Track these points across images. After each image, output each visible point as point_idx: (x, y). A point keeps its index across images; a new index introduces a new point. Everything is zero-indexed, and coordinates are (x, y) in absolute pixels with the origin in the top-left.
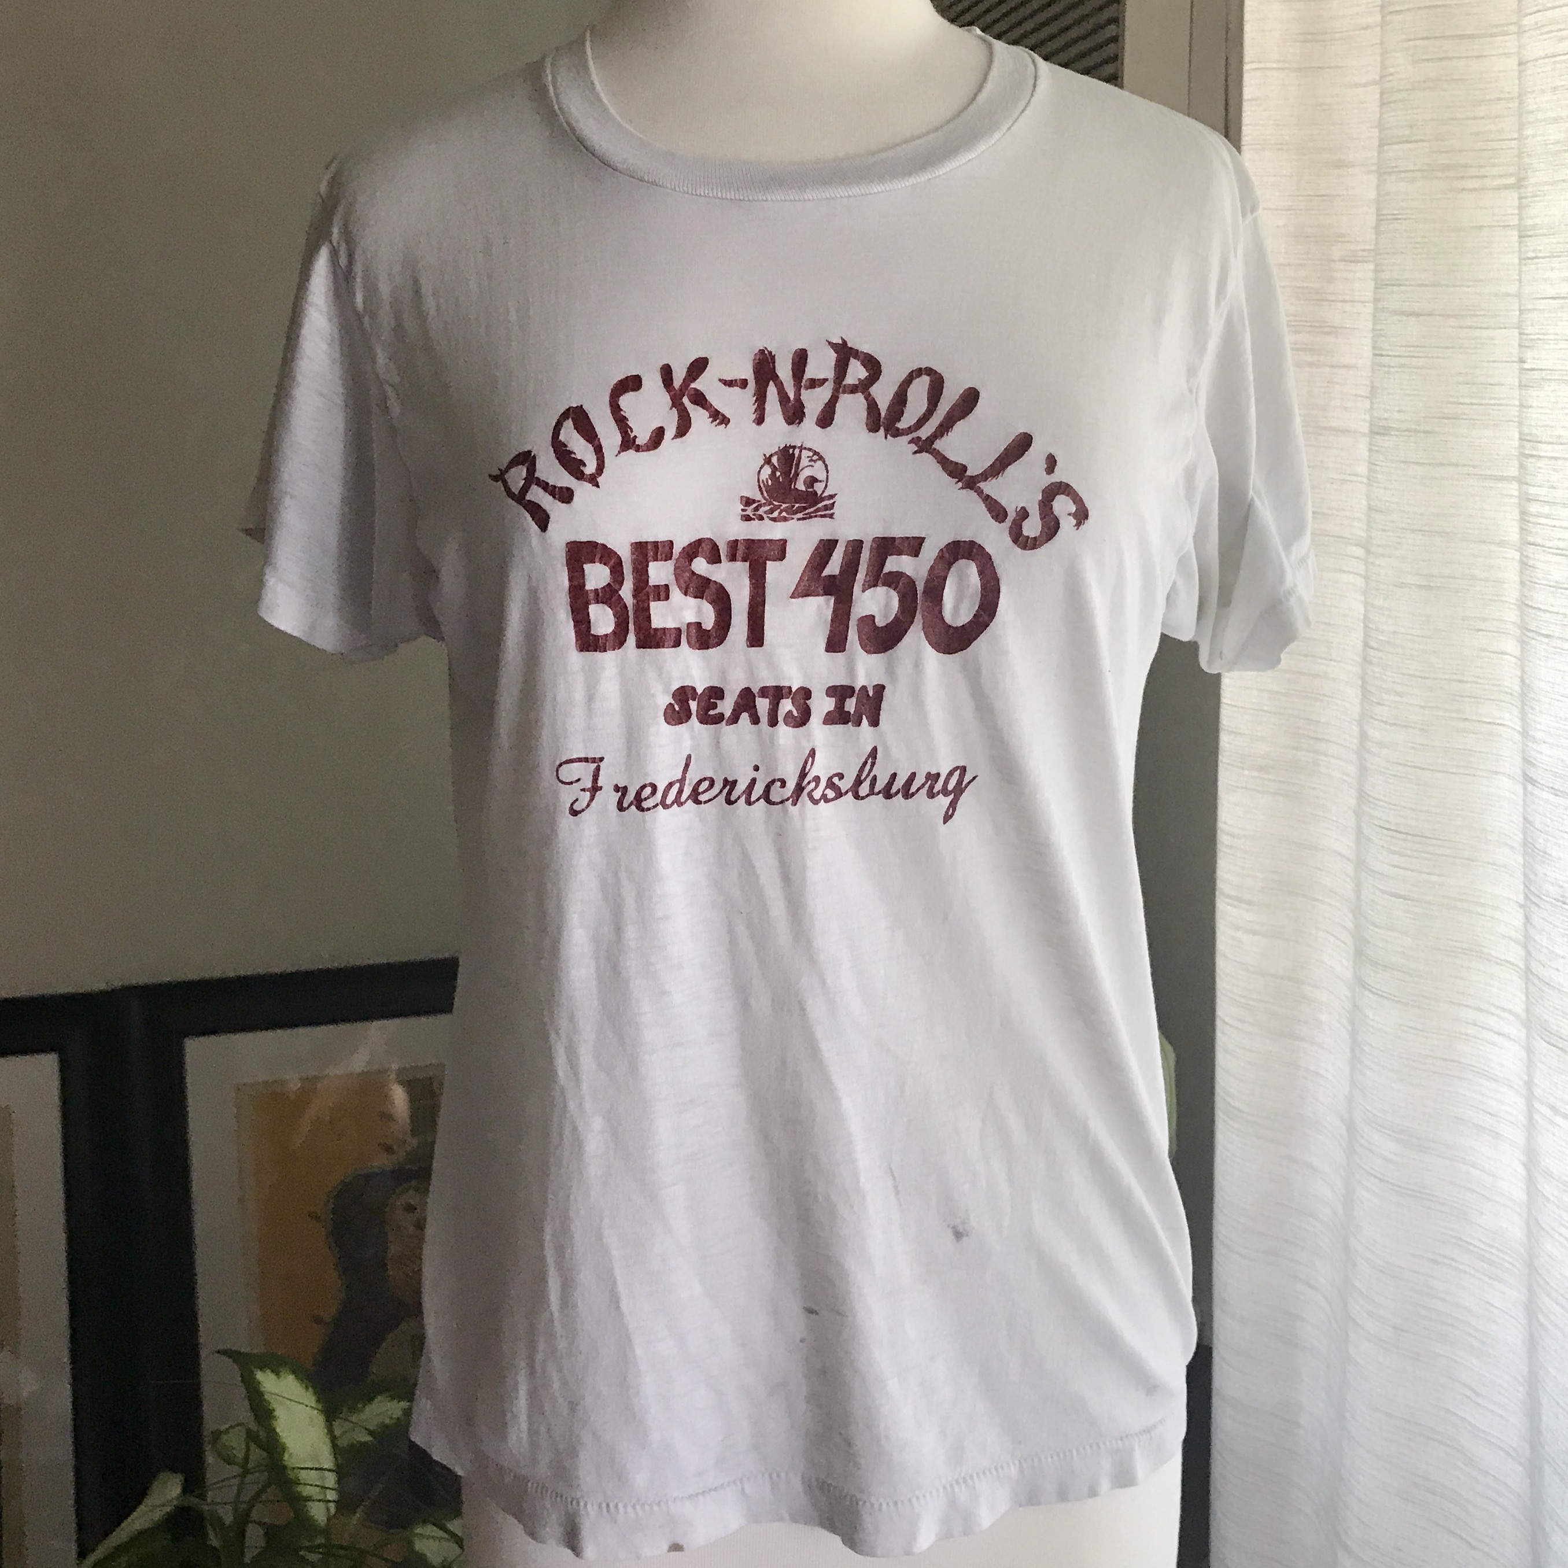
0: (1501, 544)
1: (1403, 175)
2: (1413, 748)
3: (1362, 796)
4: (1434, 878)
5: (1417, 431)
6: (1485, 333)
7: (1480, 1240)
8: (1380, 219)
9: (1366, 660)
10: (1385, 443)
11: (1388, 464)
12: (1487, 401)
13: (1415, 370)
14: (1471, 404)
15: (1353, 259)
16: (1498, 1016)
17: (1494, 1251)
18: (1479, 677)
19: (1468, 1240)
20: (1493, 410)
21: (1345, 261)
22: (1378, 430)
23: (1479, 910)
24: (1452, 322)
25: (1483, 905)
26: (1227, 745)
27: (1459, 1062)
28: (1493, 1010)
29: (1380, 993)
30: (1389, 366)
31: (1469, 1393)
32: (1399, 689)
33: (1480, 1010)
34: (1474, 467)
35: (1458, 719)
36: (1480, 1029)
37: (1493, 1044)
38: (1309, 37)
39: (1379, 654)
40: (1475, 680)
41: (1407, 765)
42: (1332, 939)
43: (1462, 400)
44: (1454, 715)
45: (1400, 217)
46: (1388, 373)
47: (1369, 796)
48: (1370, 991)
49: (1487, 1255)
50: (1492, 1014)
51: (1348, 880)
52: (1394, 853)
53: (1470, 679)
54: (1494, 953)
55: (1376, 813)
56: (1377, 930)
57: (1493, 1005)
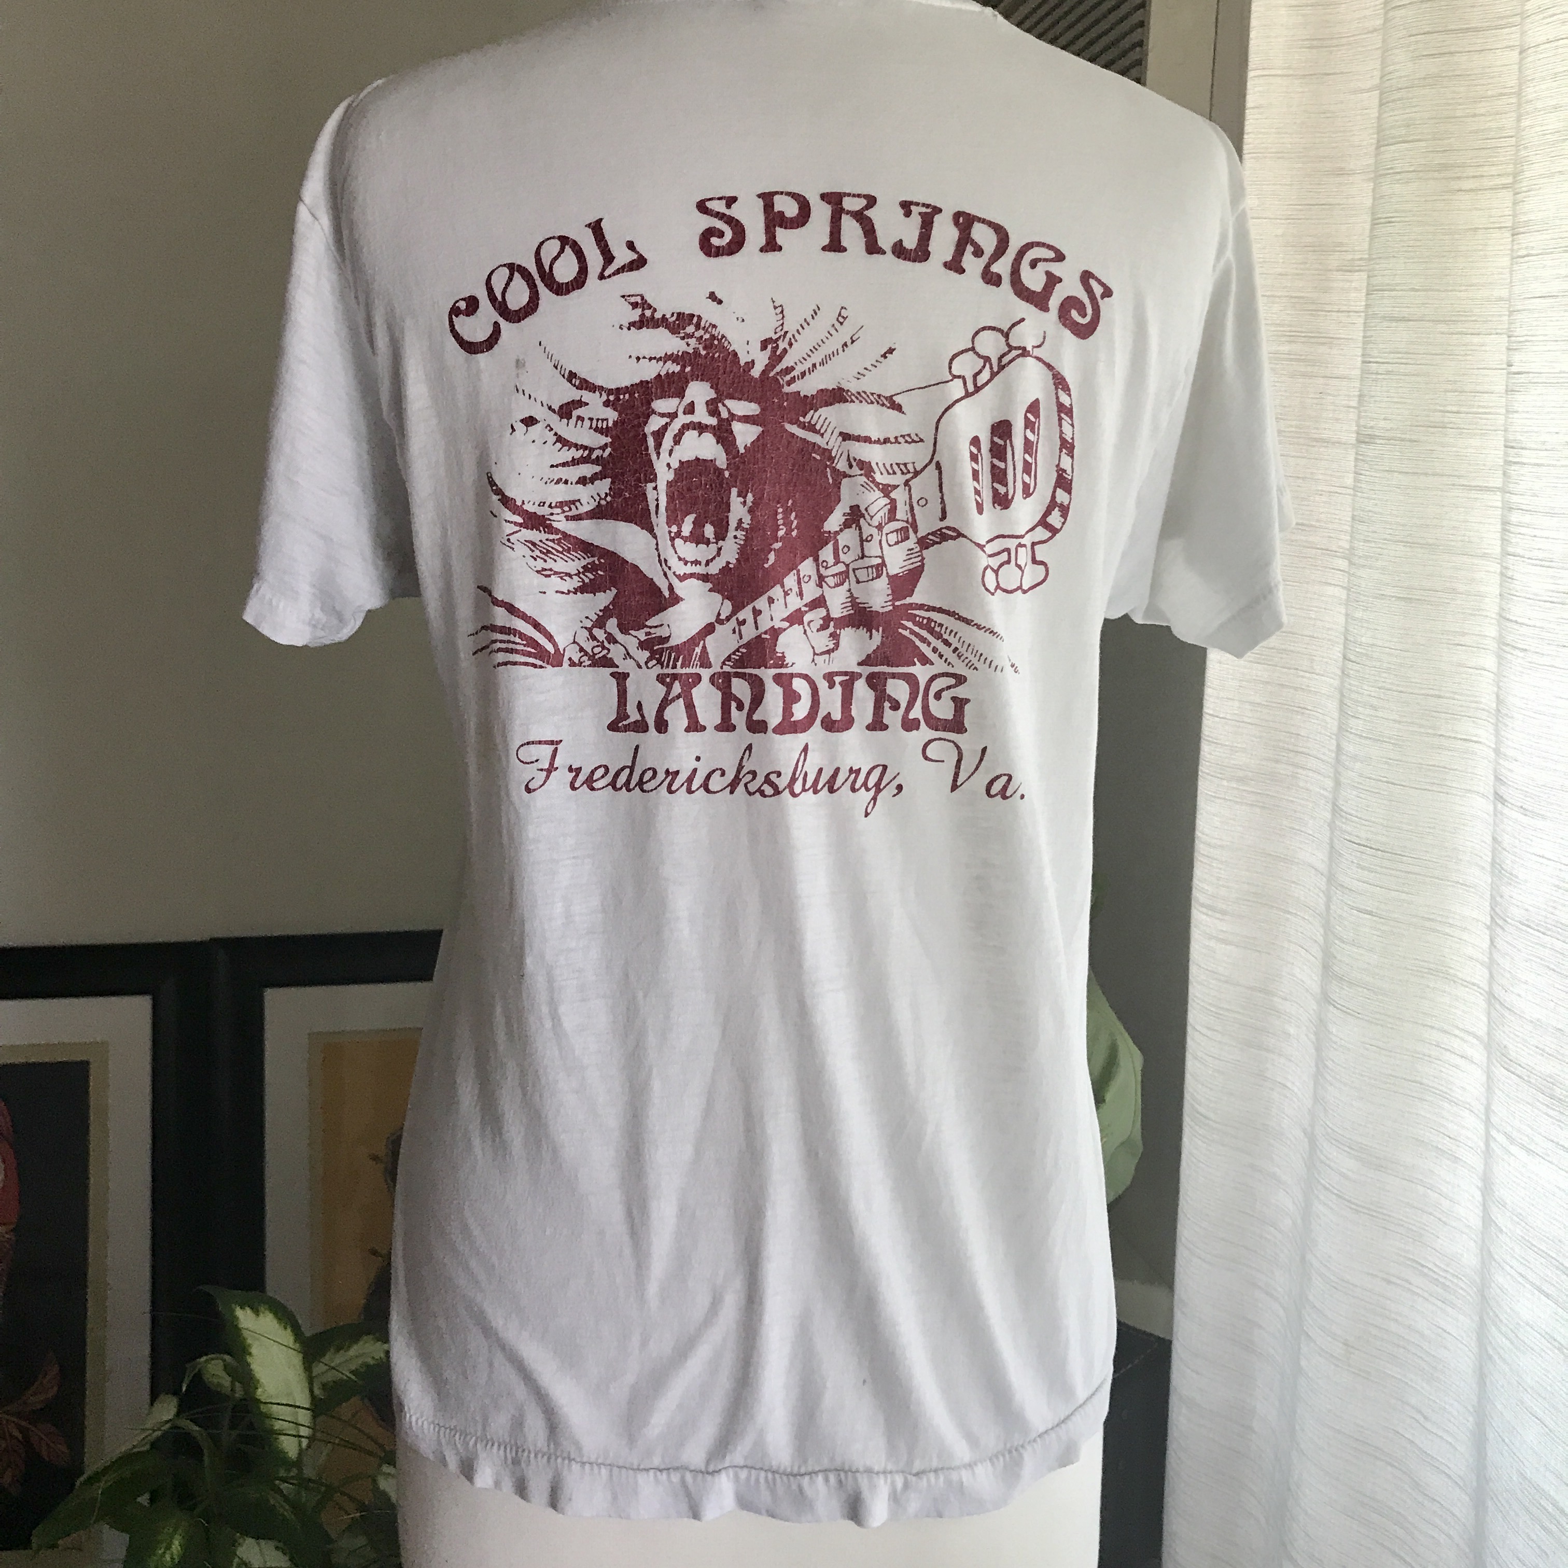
0: (1484, 556)
1: (1398, 177)
2: (1386, 763)
3: (1336, 809)
4: (1404, 896)
5: (1402, 440)
6: (1476, 339)
7: (1436, 1265)
8: (1375, 224)
9: (1344, 673)
10: (1370, 451)
11: (1372, 474)
12: (1475, 410)
13: (1403, 377)
14: (1458, 412)
15: (1349, 269)
16: (1462, 1039)
17: (1449, 1276)
18: (1455, 693)
19: (1423, 1262)
20: (1481, 419)
21: (1341, 270)
22: (1364, 439)
23: (1447, 930)
24: (1442, 328)
25: (1451, 925)
26: (1208, 756)
27: (1421, 1084)
28: (1457, 1032)
29: (1344, 1009)
30: (1377, 374)
31: (1418, 1417)
32: (1375, 702)
33: (1445, 1032)
34: (1459, 477)
35: (1435, 735)
36: (1443, 1051)
37: (1456, 1067)
38: (1315, 43)
39: (1357, 667)
40: (1452, 695)
41: (1380, 781)
42: (1303, 952)
43: (1449, 408)
44: (1430, 731)
45: (1393, 220)
46: (1376, 380)
47: (1342, 810)
48: (1335, 1007)
49: (1441, 1280)
50: (1456, 1036)
51: (1321, 895)
52: (1363, 868)
53: (1447, 695)
54: (1460, 975)
55: (1349, 829)
56: (1343, 946)
57: (1458, 1028)
